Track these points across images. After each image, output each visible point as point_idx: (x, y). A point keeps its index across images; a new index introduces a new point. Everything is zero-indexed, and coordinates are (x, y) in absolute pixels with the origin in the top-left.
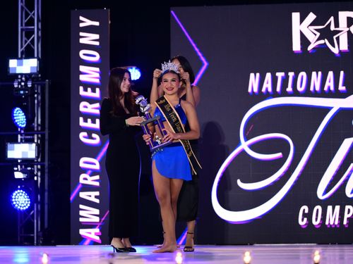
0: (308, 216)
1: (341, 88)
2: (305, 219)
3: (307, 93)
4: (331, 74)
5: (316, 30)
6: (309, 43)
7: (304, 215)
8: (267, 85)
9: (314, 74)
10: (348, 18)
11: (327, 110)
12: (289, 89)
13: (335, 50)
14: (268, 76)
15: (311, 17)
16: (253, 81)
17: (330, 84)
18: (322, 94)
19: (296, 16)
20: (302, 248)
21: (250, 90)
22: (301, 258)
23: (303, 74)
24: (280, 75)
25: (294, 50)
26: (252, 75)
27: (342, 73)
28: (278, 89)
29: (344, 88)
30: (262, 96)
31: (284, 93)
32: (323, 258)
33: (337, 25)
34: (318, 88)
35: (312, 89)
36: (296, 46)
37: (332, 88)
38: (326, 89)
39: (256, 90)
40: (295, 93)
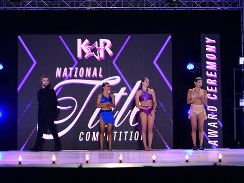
0: (84, 137)
1: (100, 75)
2: (82, 138)
3: (84, 78)
4: (95, 69)
5: (89, 47)
6: (85, 54)
7: (82, 136)
8: (65, 73)
9: (87, 68)
10: (104, 42)
11: (93, 86)
12: (76, 76)
13: (98, 58)
14: (66, 69)
15: (87, 41)
16: (58, 72)
17: (95, 74)
18: (91, 78)
19: (79, 41)
20: (80, 152)
21: (56, 76)
22: (80, 157)
23: (82, 69)
24: (71, 69)
25: (78, 56)
26: (58, 68)
27: (101, 68)
28: (70, 75)
29: (102, 76)
30: (62, 79)
31: (73, 78)
32: (91, 158)
33: (99, 46)
34: (89, 75)
35: (86, 76)
36: (79, 55)
37: (96, 76)
38: (93, 76)
39: (59, 76)
40: (79, 78)
